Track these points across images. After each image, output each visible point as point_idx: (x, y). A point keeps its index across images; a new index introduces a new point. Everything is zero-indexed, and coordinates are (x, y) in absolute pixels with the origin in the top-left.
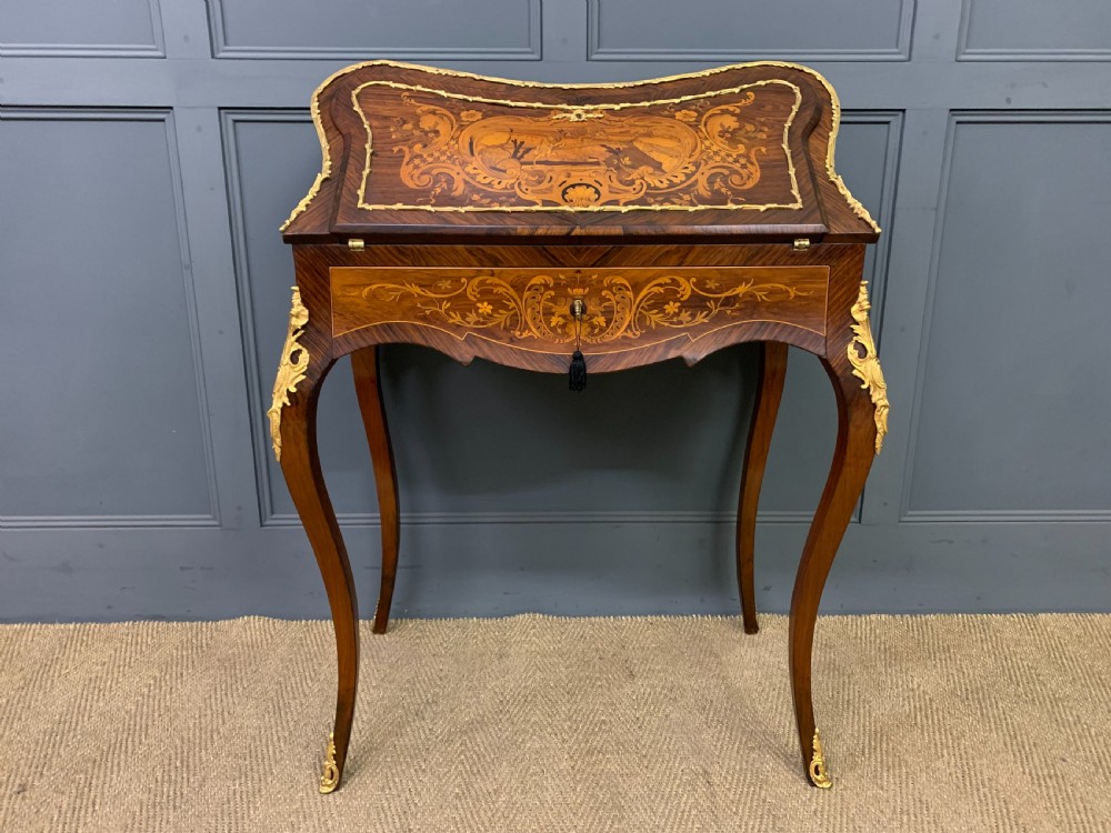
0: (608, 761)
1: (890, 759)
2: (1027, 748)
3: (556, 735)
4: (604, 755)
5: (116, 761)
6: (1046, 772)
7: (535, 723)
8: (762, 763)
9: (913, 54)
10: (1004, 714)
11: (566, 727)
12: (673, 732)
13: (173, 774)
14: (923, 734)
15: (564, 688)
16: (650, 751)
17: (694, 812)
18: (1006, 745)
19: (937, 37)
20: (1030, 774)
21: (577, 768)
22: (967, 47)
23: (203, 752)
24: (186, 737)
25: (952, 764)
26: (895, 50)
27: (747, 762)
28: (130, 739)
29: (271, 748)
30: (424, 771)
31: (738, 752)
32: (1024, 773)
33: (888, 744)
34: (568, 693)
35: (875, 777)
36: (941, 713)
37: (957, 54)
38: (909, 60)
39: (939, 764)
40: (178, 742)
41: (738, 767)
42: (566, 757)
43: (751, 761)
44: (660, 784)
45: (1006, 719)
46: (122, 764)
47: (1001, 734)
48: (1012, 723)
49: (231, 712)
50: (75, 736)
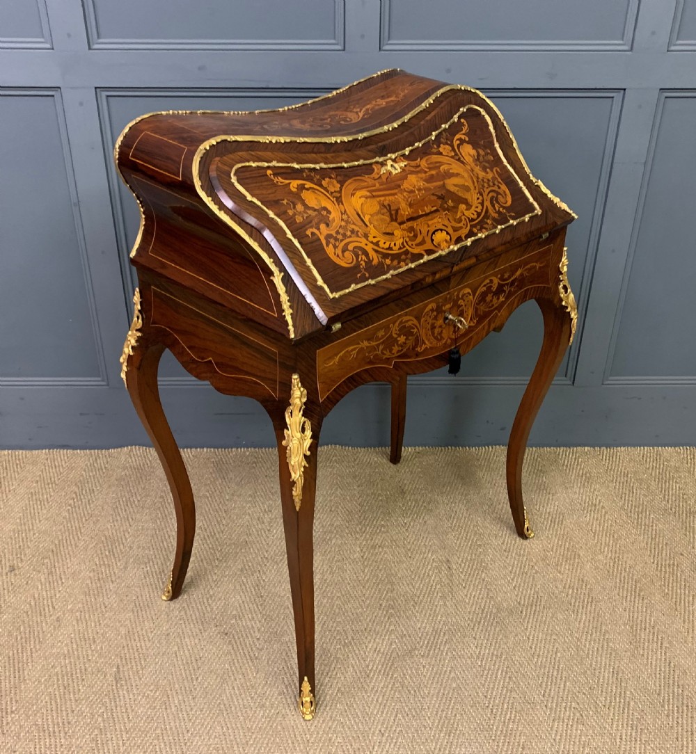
0: (386, 553)
1: (569, 553)
2: (660, 546)
3: (351, 535)
4: (383, 549)
5: (67, 552)
6: (668, 562)
7: (337, 526)
8: (485, 555)
9: (635, 45)
10: (653, 522)
11: (358, 529)
12: (429, 533)
13: (105, 559)
14: (594, 537)
15: (356, 501)
16: (413, 546)
17: (438, 587)
18: (647, 544)
19: (653, 33)
20: (657, 564)
21: (365, 557)
22: (677, 39)
23: (122, 546)
24: (107, 534)
25: (609, 557)
26: (621, 42)
27: (475, 554)
28: (71, 537)
29: (165, 543)
30: (267, 558)
31: (470, 548)
32: (653, 563)
33: (570, 543)
34: (359, 505)
35: (557, 565)
36: (610, 522)
37: (669, 44)
38: (631, 49)
39: (600, 557)
40: (103, 538)
41: (469, 558)
42: (358, 549)
43: (478, 553)
44: (418, 568)
45: (652, 526)
46: (71, 553)
47: (646, 537)
48: (656, 530)
49: (134, 517)
50: (34, 534)
